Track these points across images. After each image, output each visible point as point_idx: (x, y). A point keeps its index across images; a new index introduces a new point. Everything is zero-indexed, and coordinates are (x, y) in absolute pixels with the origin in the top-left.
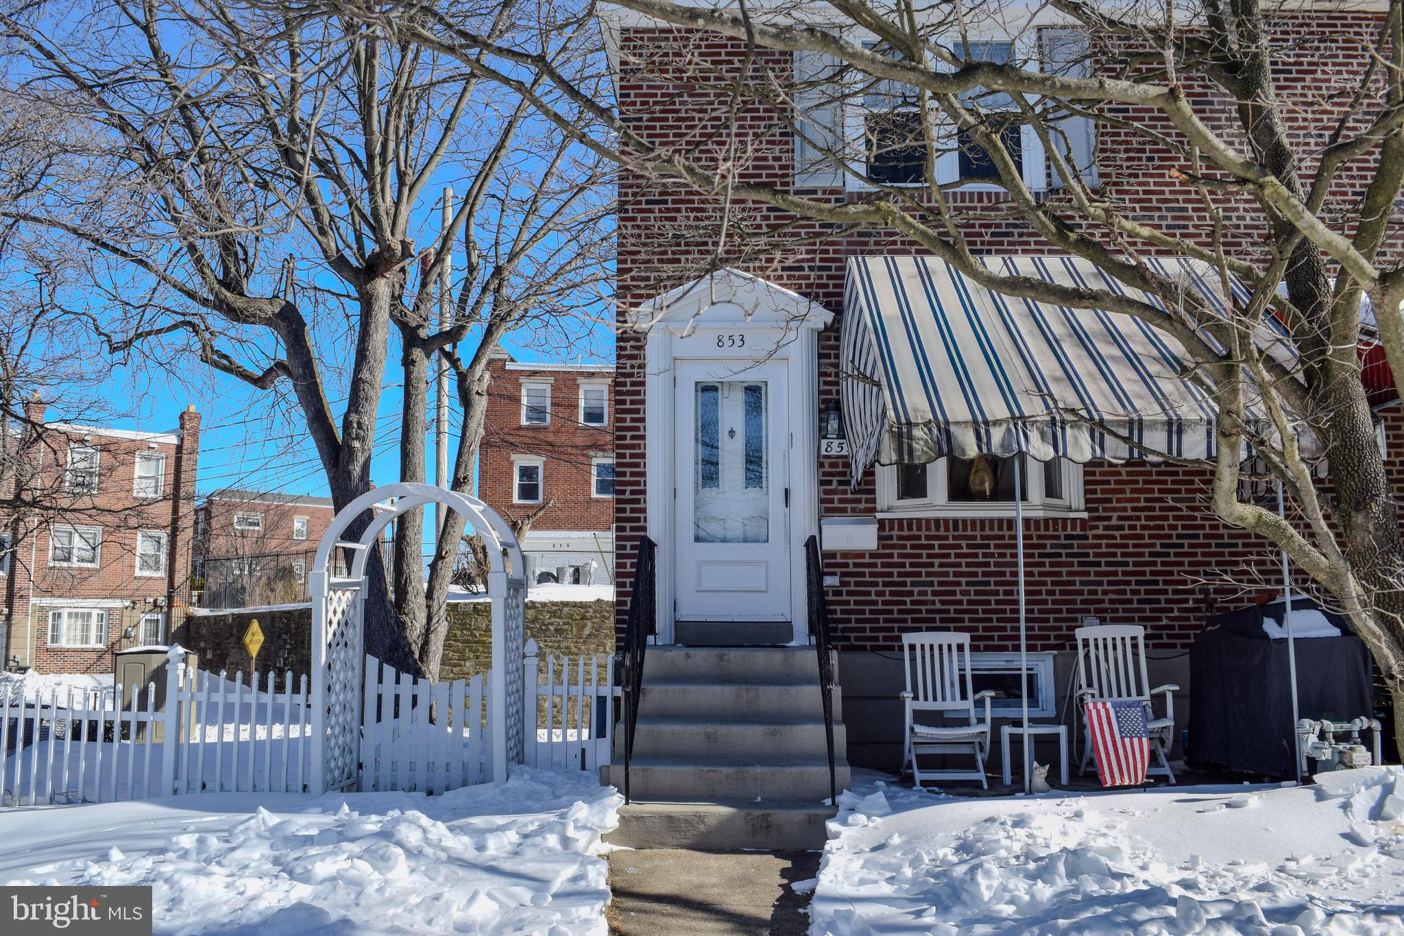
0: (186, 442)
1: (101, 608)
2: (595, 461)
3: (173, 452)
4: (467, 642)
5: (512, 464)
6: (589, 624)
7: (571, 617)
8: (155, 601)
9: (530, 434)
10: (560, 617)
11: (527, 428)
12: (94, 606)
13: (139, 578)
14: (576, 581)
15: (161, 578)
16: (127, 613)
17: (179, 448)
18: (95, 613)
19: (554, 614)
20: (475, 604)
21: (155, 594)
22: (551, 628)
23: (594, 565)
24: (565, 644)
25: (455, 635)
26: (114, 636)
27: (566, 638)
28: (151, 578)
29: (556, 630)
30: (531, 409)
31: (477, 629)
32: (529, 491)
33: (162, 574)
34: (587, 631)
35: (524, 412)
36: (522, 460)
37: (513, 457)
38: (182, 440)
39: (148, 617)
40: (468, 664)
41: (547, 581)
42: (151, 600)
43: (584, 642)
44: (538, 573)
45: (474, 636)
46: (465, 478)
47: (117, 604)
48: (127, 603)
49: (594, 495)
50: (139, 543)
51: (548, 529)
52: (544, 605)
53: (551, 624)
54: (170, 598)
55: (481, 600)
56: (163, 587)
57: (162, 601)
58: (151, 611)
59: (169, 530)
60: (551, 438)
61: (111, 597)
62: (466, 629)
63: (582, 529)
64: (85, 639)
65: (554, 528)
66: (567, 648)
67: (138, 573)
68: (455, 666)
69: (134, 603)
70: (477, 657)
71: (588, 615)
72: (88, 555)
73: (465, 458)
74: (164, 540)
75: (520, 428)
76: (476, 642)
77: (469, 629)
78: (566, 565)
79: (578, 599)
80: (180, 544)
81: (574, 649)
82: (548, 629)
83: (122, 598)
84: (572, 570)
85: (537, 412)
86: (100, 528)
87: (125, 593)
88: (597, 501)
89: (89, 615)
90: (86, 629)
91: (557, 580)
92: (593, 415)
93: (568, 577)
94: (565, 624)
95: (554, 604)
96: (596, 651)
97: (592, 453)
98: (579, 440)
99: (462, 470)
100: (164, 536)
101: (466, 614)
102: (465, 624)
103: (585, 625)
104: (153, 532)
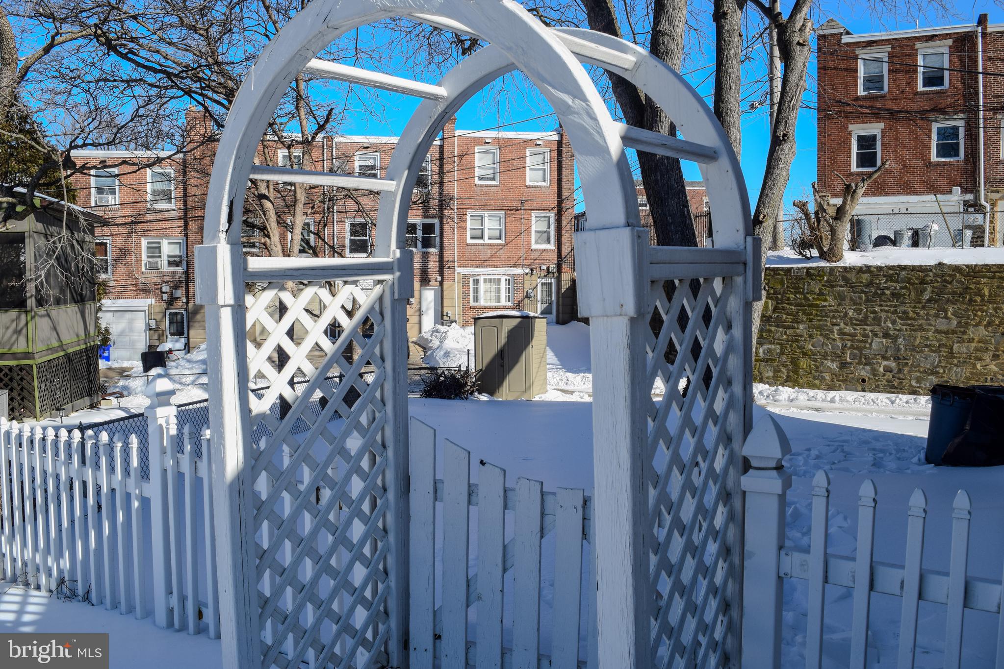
0: (564, 137)
1: (508, 275)
2: (935, 127)
3: (555, 147)
4: (800, 305)
5: (850, 133)
6: (929, 289)
7: (909, 281)
8: (548, 268)
9: (867, 104)
10: (897, 282)
11: (864, 98)
12: (502, 273)
13: (536, 250)
14: (915, 244)
15: (551, 250)
16: (527, 278)
17: (560, 143)
18: (504, 278)
19: (890, 278)
20: (808, 269)
21: (548, 263)
22: (887, 292)
23: (935, 227)
24: (903, 308)
25: (788, 299)
26: (519, 296)
27: (903, 303)
28: (544, 250)
29: (893, 294)
30: (867, 80)
31: (811, 292)
32: (867, 159)
33: (552, 246)
34: (926, 296)
35: (860, 82)
36: (858, 130)
37: (851, 127)
38: (561, 136)
39: (543, 281)
40: (801, 327)
41: (885, 244)
42: (544, 267)
43: (924, 308)
44: (874, 237)
45: (807, 299)
46: (785, 135)
47: (519, 271)
48: (527, 271)
49: (934, 158)
50: (533, 222)
51: (887, 194)
52: (879, 269)
53: (888, 288)
54: (559, 266)
55: (814, 265)
56: (554, 257)
57: (552, 267)
58: (545, 276)
59: (555, 211)
60: (889, 105)
61: (515, 266)
62: (799, 293)
63: (922, 193)
64: (498, 299)
65: (893, 194)
66: (904, 312)
67: (534, 247)
68: (788, 328)
69: (532, 270)
70: (811, 320)
71: (928, 279)
72: (497, 233)
73: (785, 114)
74: (553, 220)
75: (858, 99)
76: (809, 306)
77: (802, 293)
78: (905, 228)
79: (917, 263)
80: (564, 223)
81: (911, 314)
82: (883, 294)
83: (522, 266)
84: (910, 233)
85: (873, 81)
86: (503, 212)
87: (525, 262)
88: (937, 164)
89: (499, 280)
90: (498, 291)
91: (894, 243)
92: (934, 78)
93: (907, 239)
94: (901, 288)
95: (890, 268)
96: (937, 316)
97: (932, 116)
98: (918, 105)
99: (782, 127)
100: (552, 215)
101: (799, 278)
102: (799, 288)
103: (925, 290)
104: (543, 213)
